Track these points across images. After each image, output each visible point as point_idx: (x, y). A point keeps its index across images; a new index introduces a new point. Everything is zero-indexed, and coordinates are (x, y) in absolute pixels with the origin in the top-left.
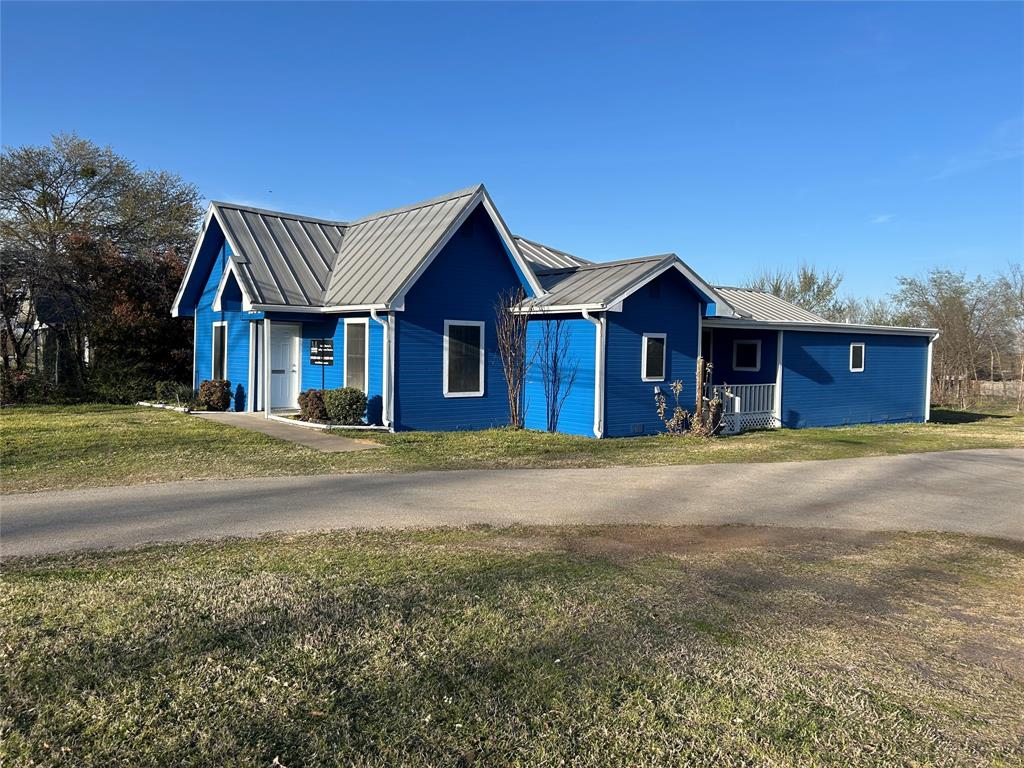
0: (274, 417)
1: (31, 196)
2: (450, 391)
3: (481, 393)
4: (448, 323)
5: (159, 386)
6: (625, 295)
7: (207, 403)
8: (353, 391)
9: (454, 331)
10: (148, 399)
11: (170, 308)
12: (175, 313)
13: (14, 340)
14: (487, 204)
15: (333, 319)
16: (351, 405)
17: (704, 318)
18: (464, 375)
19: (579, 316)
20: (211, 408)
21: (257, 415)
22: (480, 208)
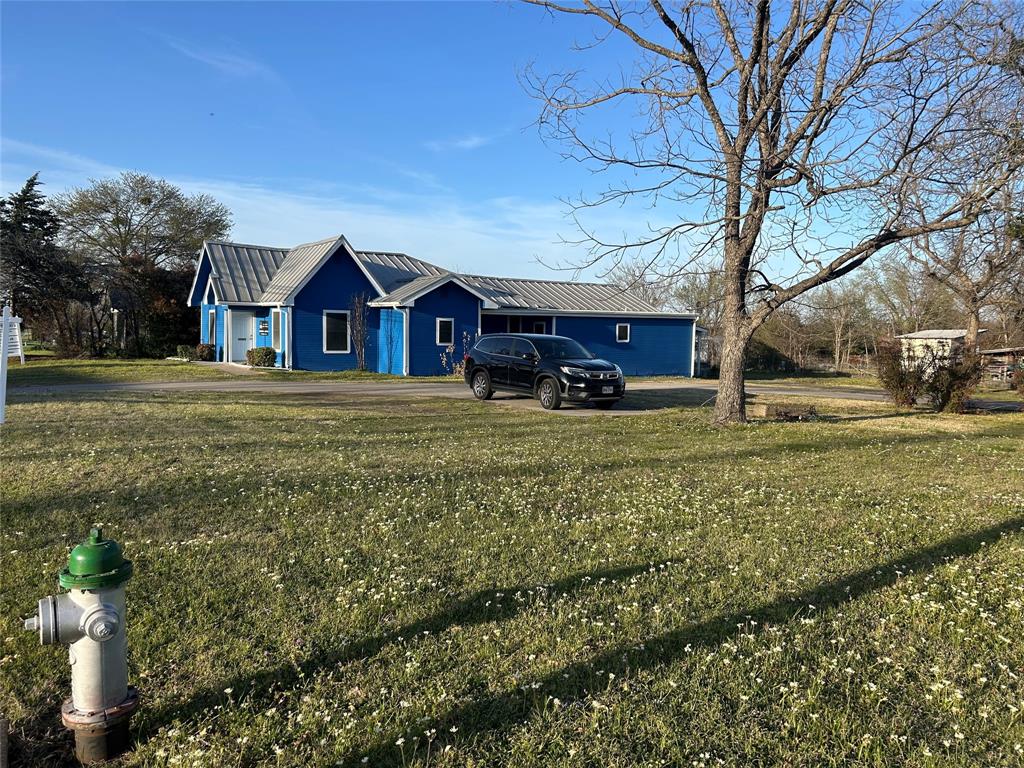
0: (234, 364)
1: (109, 217)
2: (328, 349)
3: (348, 352)
4: (325, 311)
5: (179, 349)
6: (416, 297)
7: (201, 356)
8: (268, 348)
9: (328, 315)
10: (173, 356)
11: (186, 300)
12: (189, 304)
13: (96, 320)
14: (347, 247)
15: (267, 309)
16: (266, 356)
17: (482, 309)
18: (337, 340)
19: (392, 308)
20: (203, 360)
21: (227, 364)
22: (342, 247)
